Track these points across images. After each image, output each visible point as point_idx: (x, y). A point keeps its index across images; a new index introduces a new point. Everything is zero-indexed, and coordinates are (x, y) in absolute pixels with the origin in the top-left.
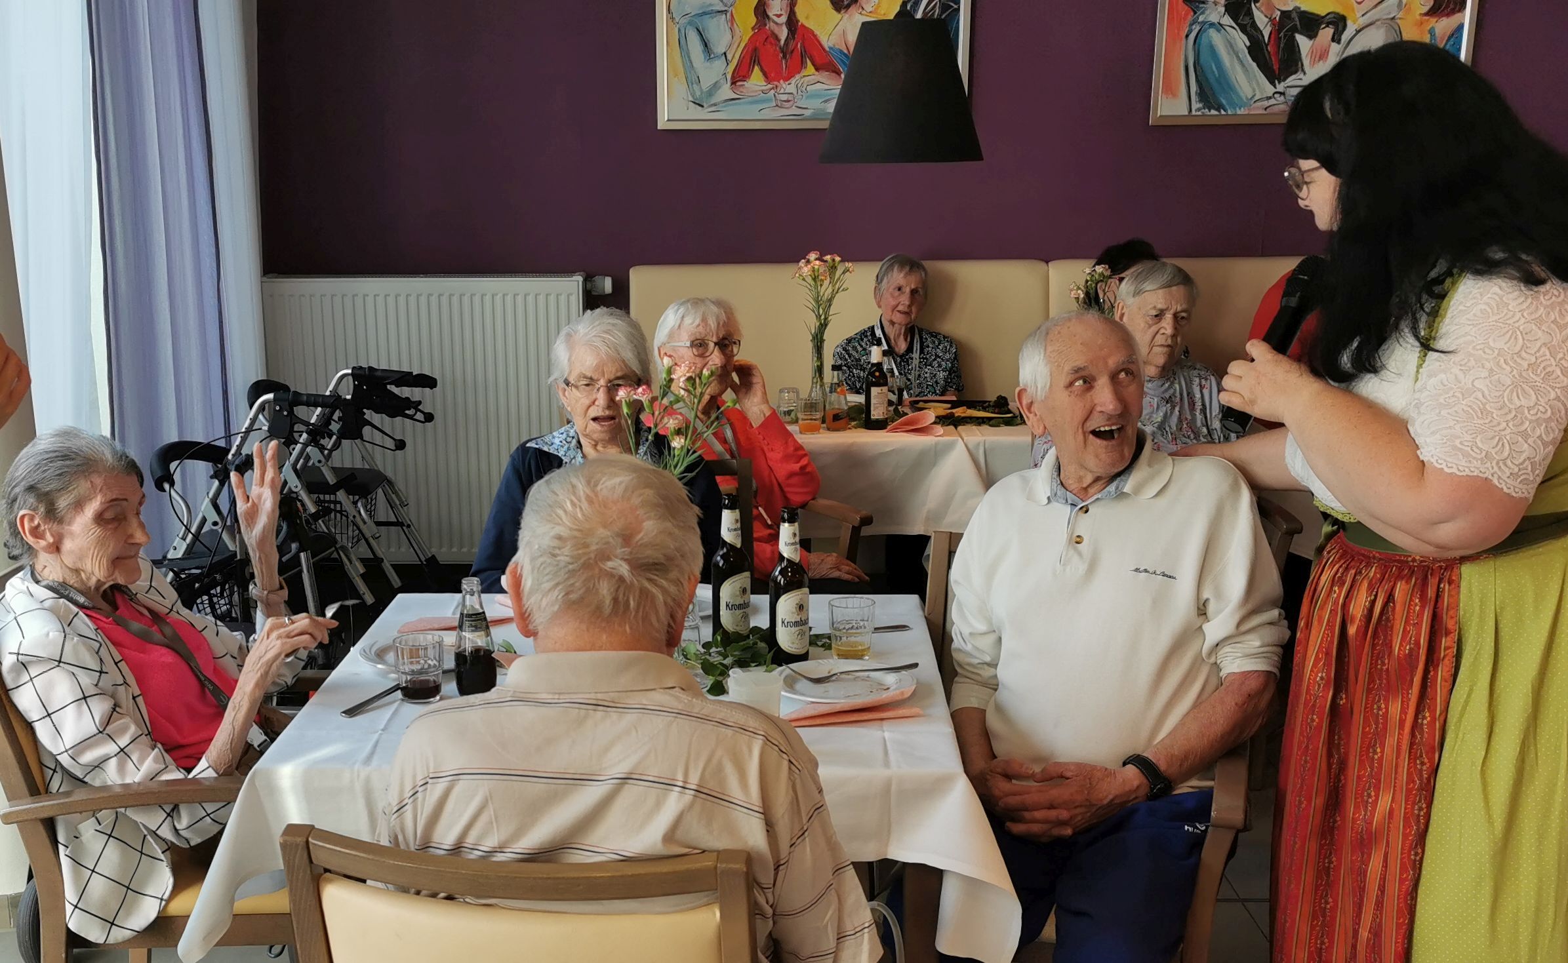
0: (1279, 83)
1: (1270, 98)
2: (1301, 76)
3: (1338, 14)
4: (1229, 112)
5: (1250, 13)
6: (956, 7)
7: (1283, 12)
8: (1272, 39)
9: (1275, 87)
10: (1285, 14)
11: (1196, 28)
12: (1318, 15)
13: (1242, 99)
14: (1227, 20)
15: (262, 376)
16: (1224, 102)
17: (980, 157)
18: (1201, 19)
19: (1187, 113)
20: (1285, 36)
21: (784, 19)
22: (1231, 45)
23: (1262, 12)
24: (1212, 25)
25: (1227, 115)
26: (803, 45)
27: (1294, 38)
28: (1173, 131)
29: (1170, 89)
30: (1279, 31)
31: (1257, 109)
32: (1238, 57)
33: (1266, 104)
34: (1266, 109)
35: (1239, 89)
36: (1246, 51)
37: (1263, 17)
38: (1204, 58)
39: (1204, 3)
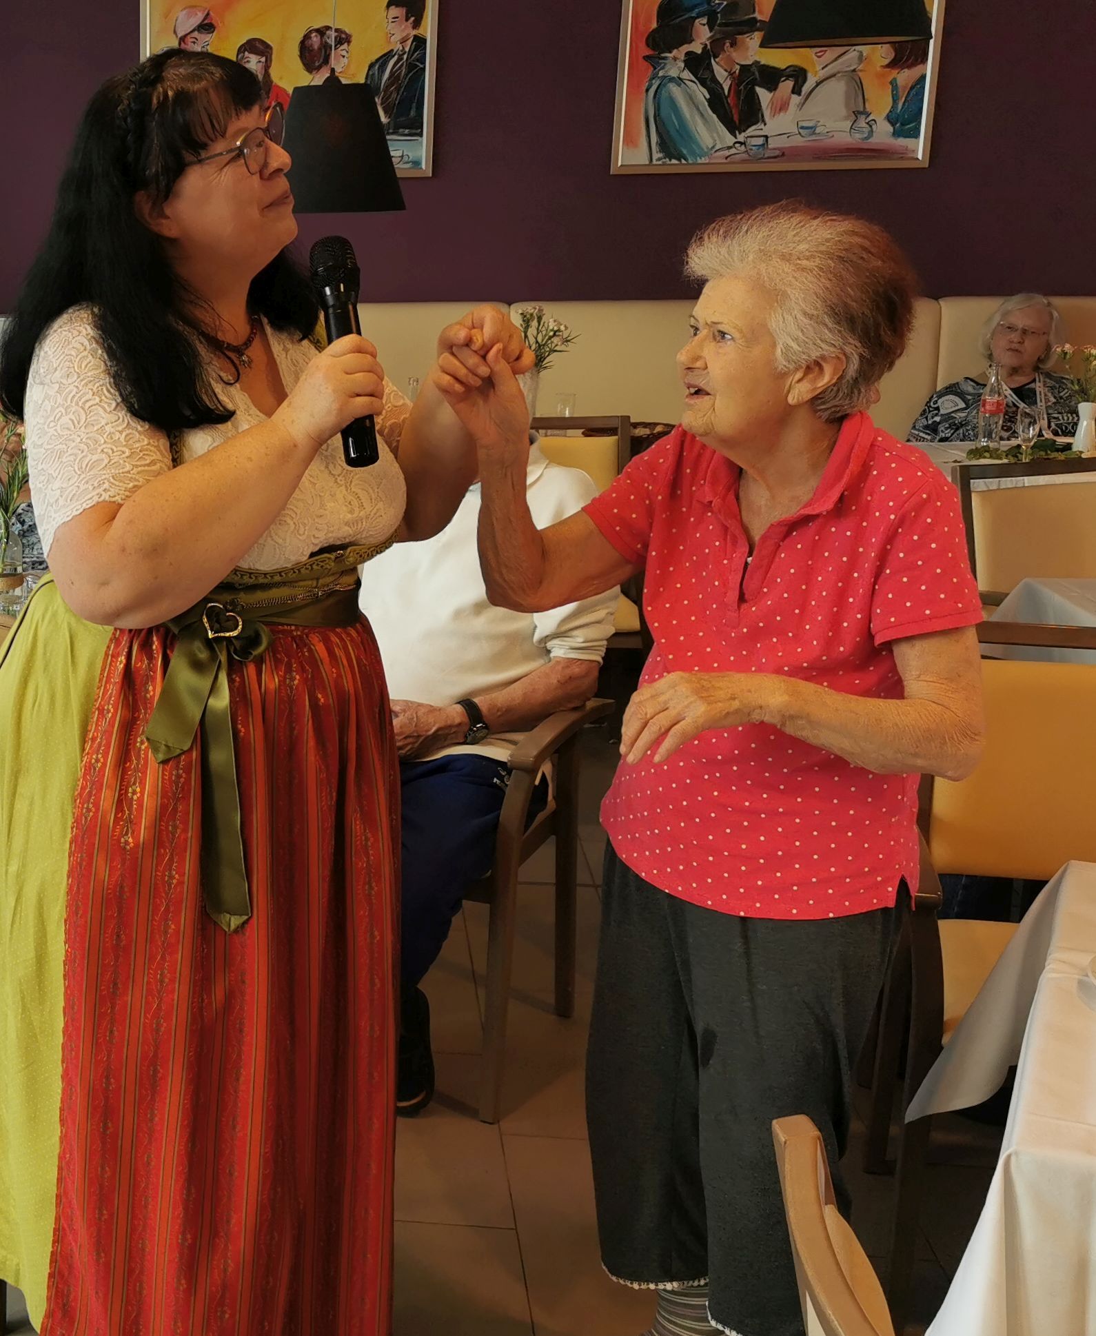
0: (740, 133)
1: (731, 147)
2: (762, 126)
3: (796, 66)
4: (690, 162)
5: (709, 68)
6: (422, 66)
7: (742, 66)
8: (732, 91)
9: (736, 138)
10: (744, 68)
11: (656, 83)
12: (778, 69)
13: (703, 149)
14: (687, 75)
16: (685, 152)
17: (403, 208)
18: (661, 74)
19: (647, 163)
20: (745, 88)
22: (691, 99)
23: (721, 66)
24: (672, 79)
25: (688, 164)
27: (754, 89)
28: (635, 180)
29: (630, 140)
30: (738, 85)
31: (718, 158)
32: (698, 109)
33: (727, 153)
34: (727, 158)
35: (699, 139)
36: (706, 103)
37: (722, 71)
38: (664, 113)
39: (665, 58)
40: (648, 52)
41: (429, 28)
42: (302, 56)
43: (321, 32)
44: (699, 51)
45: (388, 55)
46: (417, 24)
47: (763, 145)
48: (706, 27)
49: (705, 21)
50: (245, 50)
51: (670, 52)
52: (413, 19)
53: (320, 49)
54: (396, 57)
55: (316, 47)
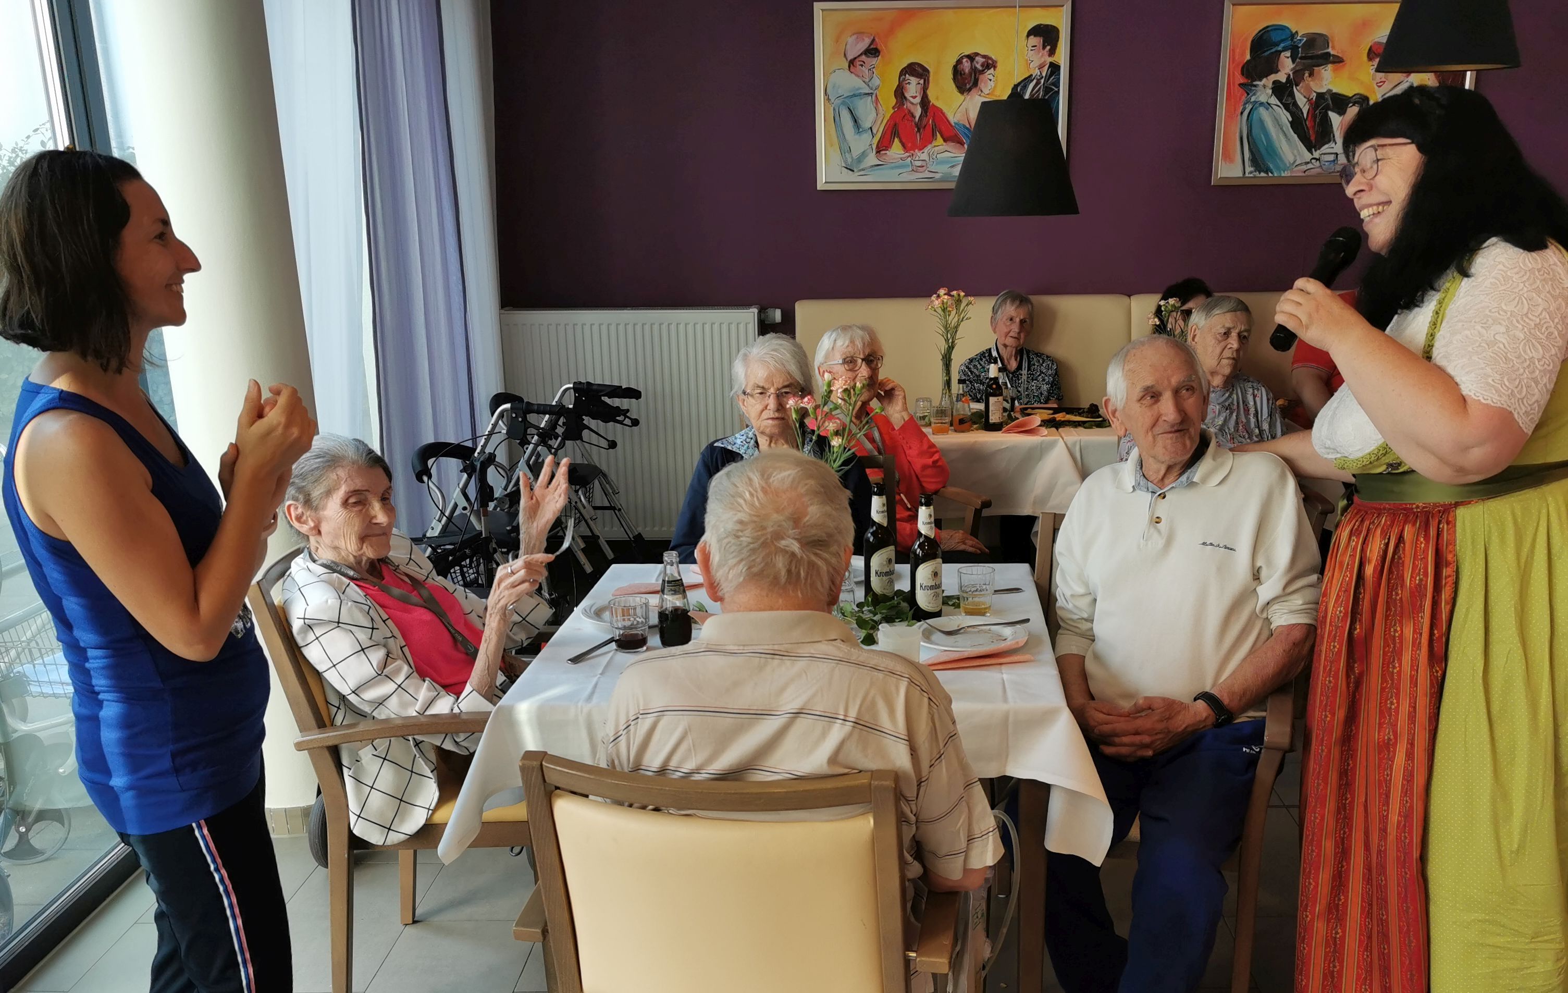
0: (1316, 151)
1: (1308, 163)
2: (1333, 145)
3: (1361, 95)
4: (1276, 175)
5: (1292, 95)
6: (1056, 89)
7: (1318, 93)
8: (1310, 116)
9: (1312, 154)
10: (1320, 96)
11: (1249, 107)
12: (1346, 96)
13: (1286, 164)
14: (1274, 100)
15: (501, 390)
16: (1271, 166)
17: (1075, 210)
18: (1253, 99)
19: (1241, 175)
20: (1320, 113)
21: (918, 100)
22: (1277, 121)
23: (1302, 94)
24: (1262, 104)
25: (1274, 177)
26: (933, 120)
27: (1327, 115)
28: (1231, 189)
29: (1228, 157)
30: (1315, 109)
31: (1298, 172)
32: (1282, 129)
33: (1304, 167)
34: (1305, 172)
35: (1283, 156)
36: (1289, 125)
37: (1302, 97)
38: (1255, 131)
39: (1255, 86)
40: (1242, 80)
41: (1062, 56)
42: (955, 79)
43: (971, 58)
44: (1284, 80)
45: (1029, 79)
46: (1052, 53)
47: (1334, 161)
48: (1290, 59)
49: (1288, 54)
50: (906, 72)
51: (1260, 80)
52: (1048, 48)
53: (970, 74)
54: (1035, 81)
55: (967, 71)
